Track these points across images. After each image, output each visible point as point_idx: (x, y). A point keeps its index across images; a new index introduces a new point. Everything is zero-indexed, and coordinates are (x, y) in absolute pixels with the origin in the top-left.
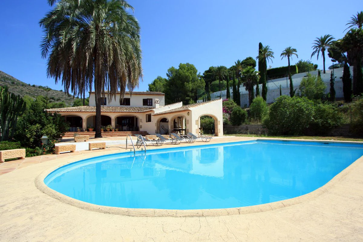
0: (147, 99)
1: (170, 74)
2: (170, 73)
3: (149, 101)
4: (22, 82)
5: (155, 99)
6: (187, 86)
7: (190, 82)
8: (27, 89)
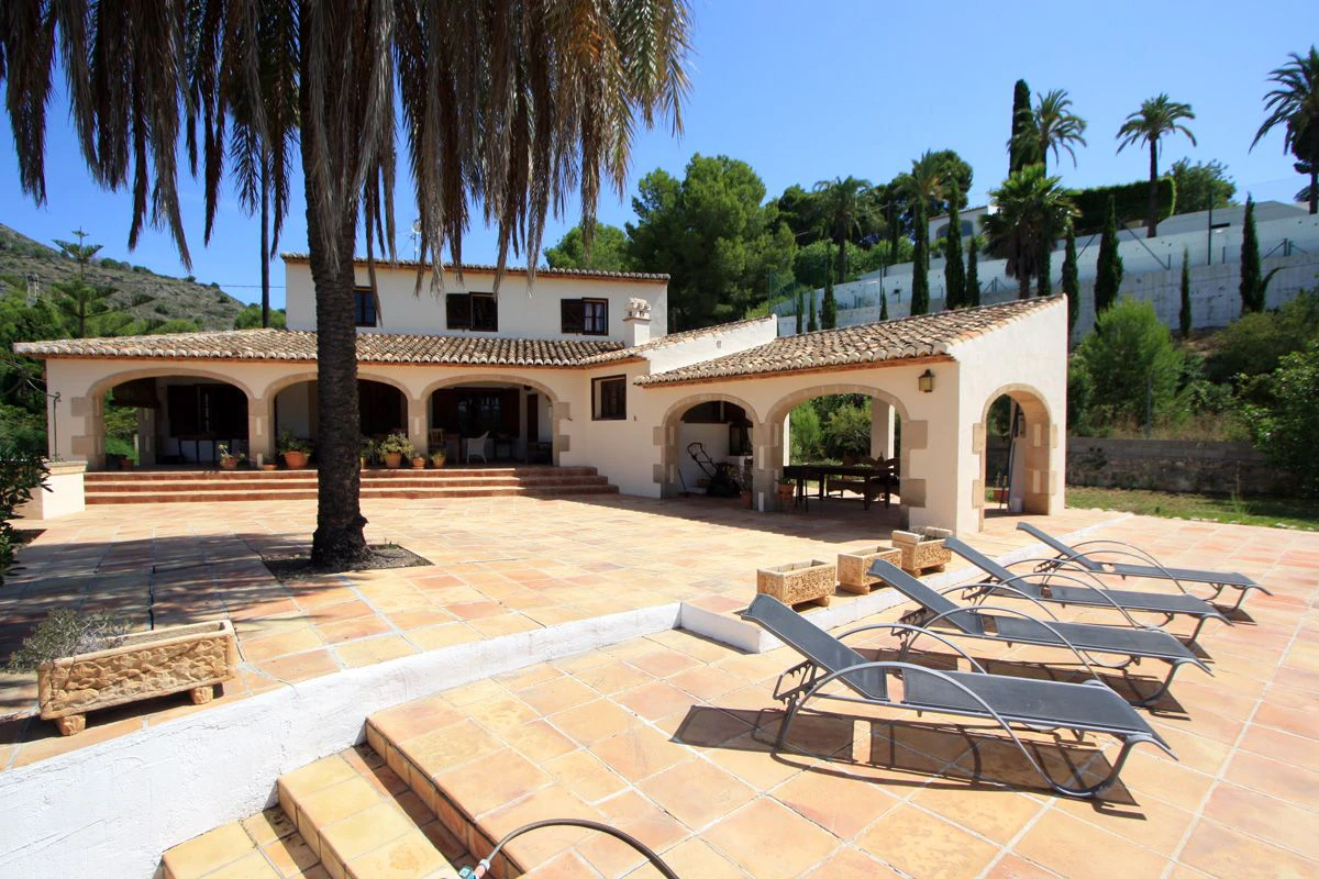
0: (582, 303)
1: (647, 201)
2: (649, 196)
3: (589, 312)
4: (36, 244)
5: (632, 300)
6: (728, 254)
7: (739, 239)
8: (57, 268)
